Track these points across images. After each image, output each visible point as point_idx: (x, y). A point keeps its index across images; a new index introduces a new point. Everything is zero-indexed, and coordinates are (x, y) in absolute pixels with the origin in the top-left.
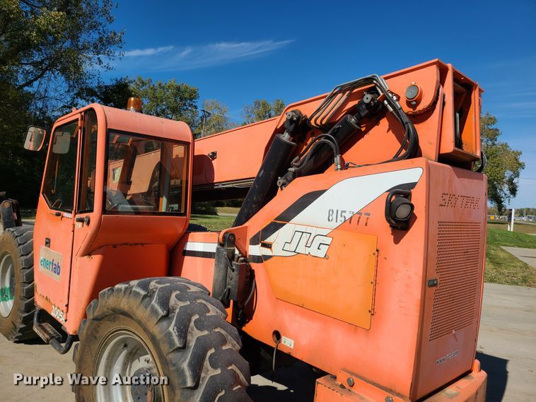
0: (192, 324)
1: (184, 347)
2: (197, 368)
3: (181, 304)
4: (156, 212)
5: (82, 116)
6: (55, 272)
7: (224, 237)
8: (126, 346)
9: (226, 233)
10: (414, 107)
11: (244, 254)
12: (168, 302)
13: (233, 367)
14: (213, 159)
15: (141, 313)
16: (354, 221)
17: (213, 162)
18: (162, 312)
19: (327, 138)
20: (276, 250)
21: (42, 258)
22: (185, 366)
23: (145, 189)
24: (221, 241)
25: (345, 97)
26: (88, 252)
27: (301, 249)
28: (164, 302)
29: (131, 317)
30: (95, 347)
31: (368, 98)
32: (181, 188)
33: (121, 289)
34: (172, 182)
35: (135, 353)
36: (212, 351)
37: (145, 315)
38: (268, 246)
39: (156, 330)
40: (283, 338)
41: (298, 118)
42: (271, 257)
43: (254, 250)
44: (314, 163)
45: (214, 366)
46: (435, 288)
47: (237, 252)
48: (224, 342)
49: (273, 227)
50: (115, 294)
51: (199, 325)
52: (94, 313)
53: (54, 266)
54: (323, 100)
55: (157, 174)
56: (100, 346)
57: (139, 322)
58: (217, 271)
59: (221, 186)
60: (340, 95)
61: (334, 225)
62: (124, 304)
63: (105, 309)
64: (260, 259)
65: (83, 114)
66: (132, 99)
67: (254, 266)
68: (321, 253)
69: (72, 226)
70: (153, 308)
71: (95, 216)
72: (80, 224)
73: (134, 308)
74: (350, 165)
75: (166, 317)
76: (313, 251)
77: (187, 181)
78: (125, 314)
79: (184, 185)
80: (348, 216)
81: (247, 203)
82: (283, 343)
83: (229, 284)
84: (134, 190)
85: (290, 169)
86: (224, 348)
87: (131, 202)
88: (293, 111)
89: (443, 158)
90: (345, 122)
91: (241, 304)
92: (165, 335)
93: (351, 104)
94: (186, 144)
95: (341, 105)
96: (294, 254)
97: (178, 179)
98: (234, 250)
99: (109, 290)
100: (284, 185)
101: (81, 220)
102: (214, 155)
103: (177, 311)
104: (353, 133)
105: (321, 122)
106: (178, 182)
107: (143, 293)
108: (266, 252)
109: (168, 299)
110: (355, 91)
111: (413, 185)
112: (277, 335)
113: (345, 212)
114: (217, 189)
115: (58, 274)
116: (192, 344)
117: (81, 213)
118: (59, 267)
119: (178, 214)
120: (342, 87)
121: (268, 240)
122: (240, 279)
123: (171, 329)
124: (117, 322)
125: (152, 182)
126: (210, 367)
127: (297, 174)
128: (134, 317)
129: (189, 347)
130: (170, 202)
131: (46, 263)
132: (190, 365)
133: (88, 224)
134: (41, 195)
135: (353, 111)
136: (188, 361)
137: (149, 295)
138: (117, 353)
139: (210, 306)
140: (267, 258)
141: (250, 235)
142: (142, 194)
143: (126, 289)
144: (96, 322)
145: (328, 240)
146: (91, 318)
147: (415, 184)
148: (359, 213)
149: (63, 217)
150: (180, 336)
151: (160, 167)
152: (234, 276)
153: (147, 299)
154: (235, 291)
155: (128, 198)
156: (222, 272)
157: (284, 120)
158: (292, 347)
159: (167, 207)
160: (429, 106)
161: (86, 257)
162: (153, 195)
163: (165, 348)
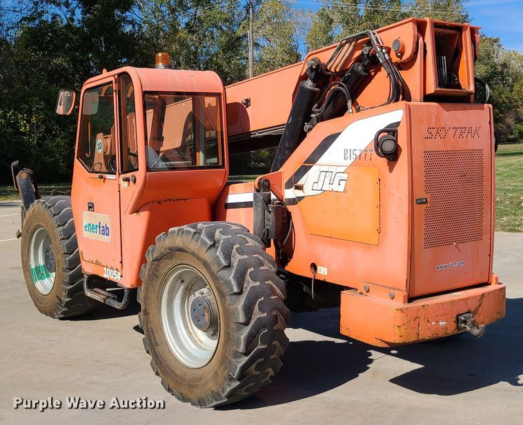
0: (234, 250)
1: (229, 266)
2: (240, 279)
3: (224, 237)
4: (194, 166)
5: (116, 79)
6: (103, 234)
7: (259, 183)
8: (182, 281)
9: (261, 179)
10: (400, 57)
11: (280, 199)
12: (214, 236)
13: (270, 282)
14: (247, 107)
15: (193, 246)
16: (363, 157)
17: (247, 109)
18: (209, 243)
19: (340, 85)
20: (307, 191)
21: (85, 223)
22: (231, 278)
23: (178, 144)
24: (257, 187)
25: (351, 48)
26: (136, 210)
27: (326, 187)
28: (211, 236)
29: (185, 251)
30: (157, 284)
31: (366, 50)
32: (216, 139)
33: (174, 231)
34: (207, 134)
35: (191, 288)
36: (252, 269)
37: (197, 247)
38: (300, 188)
39: (207, 256)
40: (319, 268)
41: (318, 66)
42: (304, 197)
43: (290, 194)
44: (333, 108)
45: (254, 279)
46: (425, 205)
47: (273, 197)
48: (262, 264)
49: (303, 170)
50: (170, 236)
51: (240, 251)
52: (153, 256)
53: (101, 229)
54: (335, 49)
55: (190, 125)
56: (161, 283)
57: (193, 254)
58: (256, 214)
59: (257, 135)
60: (347, 45)
61: (349, 162)
62: (179, 242)
63: (163, 250)
64: (294, 201)
65: (116, 76)
66: (160, 54)
67: (290, 208)
68: (341, 189)
69: (117, 186)
70: (202, 240)
71: (140, 174)
72: (126, 183)
73: (188, 244)
74: (361, 108)
75: (213, 245)
76: (335, 187)
77: (222, 132)
78: (180, 250)
79: (219, 136)
80: (358, 153)
81: (280, 149)
82: (319, 272)
83: (267, 225)
84: (167, 146)
85: (312, 116)
86: (261, 268)
87: (165, 159)
88: (313, 60)
89: (427, 98)
90: (353, 71)
91: (281, 243)
92: (214, 258)
93: (358, 53)
94: (218, 95)
95: (350, 55)
96: (321, 192)
97: (213, 130)
98: (270, 194)
99: (164, 235)
100: (310, 129)
101: (127, 180)
102: (248, 102)
103: (222, 241)
104: (361, 81)
105: (335, 70)
106: (213, 133)
107: (193, 231)
108: (299, 193)
109: (214, 234)
110: (359, 41)
111: (398, 124)
112: (314, 267)
113: (356, 150)
114: (253, 138)
115: (108, 235)
116: (235, 263)
117: (124, 173)
118: (107, 228)
119: (215, 166)
120: (347, 39)
121: (300, 183)
122: (277, 219)
123: (218, 253)
124: (174, 259)
125: (185, 134)
126: (250, 280)
127: (321, 119)
128: (188, 250)
129: (233, 266)
130: (207, 156)
131: (91, 228)
132: (234, 277)
133: (135, 182)
134: (76, 159)
135: (359, 59)
136: (233, 275)
137: (198, 232)
138: (176, 289)
139: (248, 239)
140: (300, 199)
141: (285, 180)
142: (176, 149)
143: (179, 230)
144: (156, 263)
145: (345, 176)
146: (151, 260)
147: (400, 122)
148: (365, 150)
149: (105, 179)
150: (225, 258)
151: (193, 118)
152: (271, 216)
153: (196, 236)
154: (272, 231)
155: (161, 154)
156: (260, 215)
157: (306, 67)
158: (326, 274)
159: (205, 161)
160: (411, 56)
161: (135, 214)
162: (188, 149)
163: (215, 268)
